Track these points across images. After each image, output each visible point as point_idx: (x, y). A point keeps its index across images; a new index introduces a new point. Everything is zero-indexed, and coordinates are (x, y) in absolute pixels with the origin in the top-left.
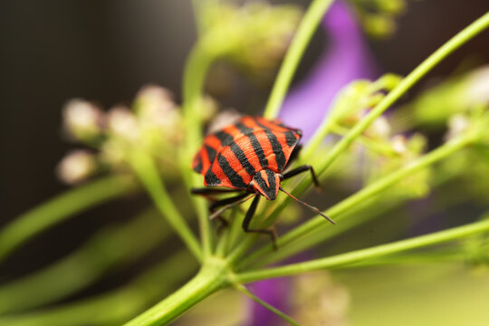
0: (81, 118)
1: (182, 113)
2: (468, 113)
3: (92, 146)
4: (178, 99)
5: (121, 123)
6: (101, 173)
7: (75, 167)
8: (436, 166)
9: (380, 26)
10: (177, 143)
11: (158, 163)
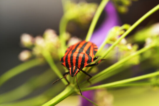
0: (26, 39)
1: (59, 38)
2: (152, 38)
3: (30, 49)
4: (58, 33)
5: (39, 41)
6: (33, 58)
7: (24, 55)
8: (141, 54)
9: (123, 9)
10: (58, 47)
11: (52, 54)
